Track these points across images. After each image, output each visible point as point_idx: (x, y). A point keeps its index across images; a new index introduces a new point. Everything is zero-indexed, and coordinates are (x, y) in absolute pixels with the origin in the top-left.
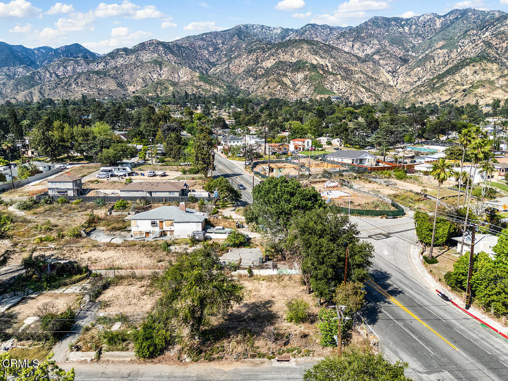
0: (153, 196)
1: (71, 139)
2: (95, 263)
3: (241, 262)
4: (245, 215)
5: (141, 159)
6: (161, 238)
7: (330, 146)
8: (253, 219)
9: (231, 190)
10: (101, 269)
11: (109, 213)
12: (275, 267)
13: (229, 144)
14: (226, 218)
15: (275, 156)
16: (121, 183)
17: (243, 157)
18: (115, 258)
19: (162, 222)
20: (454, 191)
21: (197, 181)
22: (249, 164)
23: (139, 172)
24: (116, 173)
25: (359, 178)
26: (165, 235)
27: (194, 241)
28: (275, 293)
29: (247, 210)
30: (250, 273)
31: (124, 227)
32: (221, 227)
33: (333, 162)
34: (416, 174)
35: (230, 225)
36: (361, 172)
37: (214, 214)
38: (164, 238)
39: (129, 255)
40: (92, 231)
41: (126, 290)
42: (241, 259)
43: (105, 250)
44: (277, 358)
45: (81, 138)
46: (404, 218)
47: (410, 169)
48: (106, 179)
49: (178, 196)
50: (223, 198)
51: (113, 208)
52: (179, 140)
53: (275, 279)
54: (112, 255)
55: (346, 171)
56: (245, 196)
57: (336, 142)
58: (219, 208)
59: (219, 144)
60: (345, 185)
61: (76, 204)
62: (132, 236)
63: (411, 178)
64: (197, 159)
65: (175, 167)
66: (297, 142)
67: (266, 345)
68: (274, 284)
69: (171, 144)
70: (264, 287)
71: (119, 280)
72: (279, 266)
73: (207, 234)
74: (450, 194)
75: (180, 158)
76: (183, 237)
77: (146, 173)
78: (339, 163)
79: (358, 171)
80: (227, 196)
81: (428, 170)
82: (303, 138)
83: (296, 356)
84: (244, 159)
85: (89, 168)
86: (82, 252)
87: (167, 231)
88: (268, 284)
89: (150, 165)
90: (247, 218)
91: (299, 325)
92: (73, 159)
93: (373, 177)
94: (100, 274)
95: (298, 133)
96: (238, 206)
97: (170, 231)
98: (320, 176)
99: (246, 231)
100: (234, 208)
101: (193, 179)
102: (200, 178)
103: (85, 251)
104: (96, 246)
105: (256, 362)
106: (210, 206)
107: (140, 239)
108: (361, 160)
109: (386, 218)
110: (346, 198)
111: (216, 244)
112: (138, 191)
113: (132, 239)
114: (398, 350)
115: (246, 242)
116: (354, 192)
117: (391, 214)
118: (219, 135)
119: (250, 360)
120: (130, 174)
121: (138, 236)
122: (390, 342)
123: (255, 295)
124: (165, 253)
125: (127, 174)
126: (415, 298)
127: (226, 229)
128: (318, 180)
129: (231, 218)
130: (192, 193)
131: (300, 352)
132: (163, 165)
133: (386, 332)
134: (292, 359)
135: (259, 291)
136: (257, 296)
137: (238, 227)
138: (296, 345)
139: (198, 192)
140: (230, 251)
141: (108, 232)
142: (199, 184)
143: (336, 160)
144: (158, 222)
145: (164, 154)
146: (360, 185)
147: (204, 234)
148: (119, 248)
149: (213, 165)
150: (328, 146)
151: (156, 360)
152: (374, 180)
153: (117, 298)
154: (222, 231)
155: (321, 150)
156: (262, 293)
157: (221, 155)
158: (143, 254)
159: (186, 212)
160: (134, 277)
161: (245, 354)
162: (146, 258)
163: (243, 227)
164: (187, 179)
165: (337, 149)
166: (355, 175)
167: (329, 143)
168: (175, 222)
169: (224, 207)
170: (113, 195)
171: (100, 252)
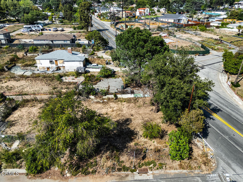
0: (54, 43)
1: (7, 8)
2: (10, 90)
3: (109, 88)
4: (112, 55)
5: (50, 21)
6: (57, 72)
7: (159, 13)
8: (116, 59)
9: (102, 39)
10: (13, 95)
11: (25, 54)
12: (132, 92)
13: (101, 12)
14: (99, 58)
15: (128, 19)
16: (36, 35)
17: (109, 19)
18: (25, 86)
19: (56, 61)
20: (237, 38)
21: (82, 34)
22: (113, 24)
23: (48, 29)
24: (33, 29)
25: (179, 30)
26: (60, 69)
27: (78, 74)
28: (133, 112)
29: (112, 53)
30: (115, 97)
31: (33, 64)
32: (96, 64)
33: (162, 22)
34: (212, 28)
35: (102, 62)
36: (180, 27)
37: (92, 55)
38: (58, 71)
39: (35, 84)
40: (13, 67)
41: (29, 111)
42: (109, 86)
43: (19, 80)
44: (138, 171)
45: (12, 8)
46: (209, 55)
47: (208, 25)
48: (27, 33)
49: (70, 43)
50: (97, 44)
51: (28, 51)
52: (71, 9)
53: (133, 101)
54: (23, 84)
55: (171, 26)
56: (111, 43)
57: (162, 10)
58: (95, 51)
59: (96, 12)
60: (171, 35)
61: (6, 48)
62: (38, 70)
63: (209, 30)
64: (81, 20)
65: (69, 26)
66: (141, 10)
67: (129, 159)
68: (132, 105)
69: (66, 11)
70: (125, 108)
71: (25, 103)
72: (135, 91)
73: (87, 69)
74: (235, 39)
75: (72, 20)
76: (71, 71)
77: (52, 29)
78: (166, 22)
79: (178, 26)
80: (99, 43)
81: (219, 25)
82: (144, 7)
83: (152, 169)
84: (110, 21)
85: (18, 26)
86: (4, 82)
87: (61, 67)
88: (128, 104)
89: (55, 24)
90: (113, 58)
91: (153, 140)
92: (10, 21)
93: (187, 30)
94: (12, 98)
95: (141, 5)
96: (107, 50)
97: (63, 67)
98: (156, 30)
99: (112, 67)
100: (104, 51)
101: (80, 32)
102: (84, 32)
103: (5, 81)
104: (13, 78)
105: (122, 175)
106: (89, 50)
107: (43, 73)
108: (179, 20)
109: (199, 55)
110: (173, 43)
111: (93, 76)
112: (44, 40)
113: (38, 72)
114: (230, 162)
115: (112, 75)
116: (177, 40)
117: (201, 53)
118: (96, 7)
119: (117, 173)
120: (42, 30)
121: (42, 70)
122: (222, 154)
123: (120, 114)
124: (58, 82)
125: (40, 30)
126: (231, 114)
127: (99, 66)
128: (154, 32)
129: (102, 57)
130: (78, 41)
131: (155, 165)
132: (62, 25)
133: (218, 145)
134: (150, 172)
135: (122, 111)
136: (120, 115)
137: (107, 64)
138: (152, 159)
139: (82, 40)
140: (102, 80)
141: (22, 67)
142: (83, 36)
143: (164, 20)
144: (54, 61)
145: (63, 18)
146: (179, 35)
147: (85, 69)
148: (28, 79)
149: (91, 24)
150: (158, 13)
151: (43, 175)
152: (188, 32)
153: (21, 117)
154: (97, 67)
155: (154, 15)
156: (124, 112)
157: (97, 18)
158: (44, 83)
159: (73, 54)
160: (36, 100)
161: (113, 168)
162: (46, 86)
163: (110, 64)
164: (76, 33)
165: (163, 14)
166: (176, 29)
167: (159, 11)
168: (65, 61)
169: (98, 50)
170: (30, 43)
171: (15, 82)
